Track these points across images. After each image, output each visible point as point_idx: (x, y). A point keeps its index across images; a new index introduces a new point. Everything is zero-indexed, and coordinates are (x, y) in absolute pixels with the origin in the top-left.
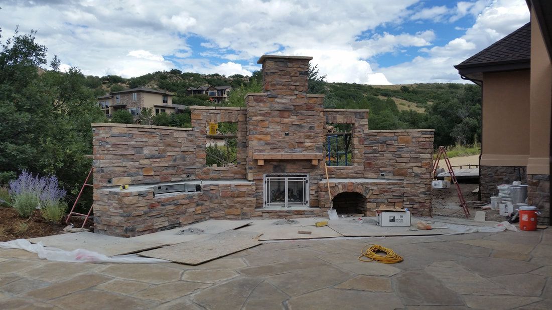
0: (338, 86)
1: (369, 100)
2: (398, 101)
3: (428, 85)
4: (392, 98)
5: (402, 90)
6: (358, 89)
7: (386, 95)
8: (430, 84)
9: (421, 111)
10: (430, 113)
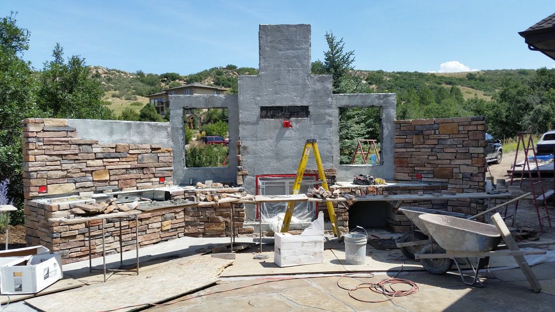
0: (398, 75)
1: (432, 89)
2: (463, 89)
3: (496, 72)
4: (457, 87)
5: (468, 77)
6: (420, 77)
7: (450, 83)
8: (498, 71)
9: (488, 99)
10: (497, 100)
